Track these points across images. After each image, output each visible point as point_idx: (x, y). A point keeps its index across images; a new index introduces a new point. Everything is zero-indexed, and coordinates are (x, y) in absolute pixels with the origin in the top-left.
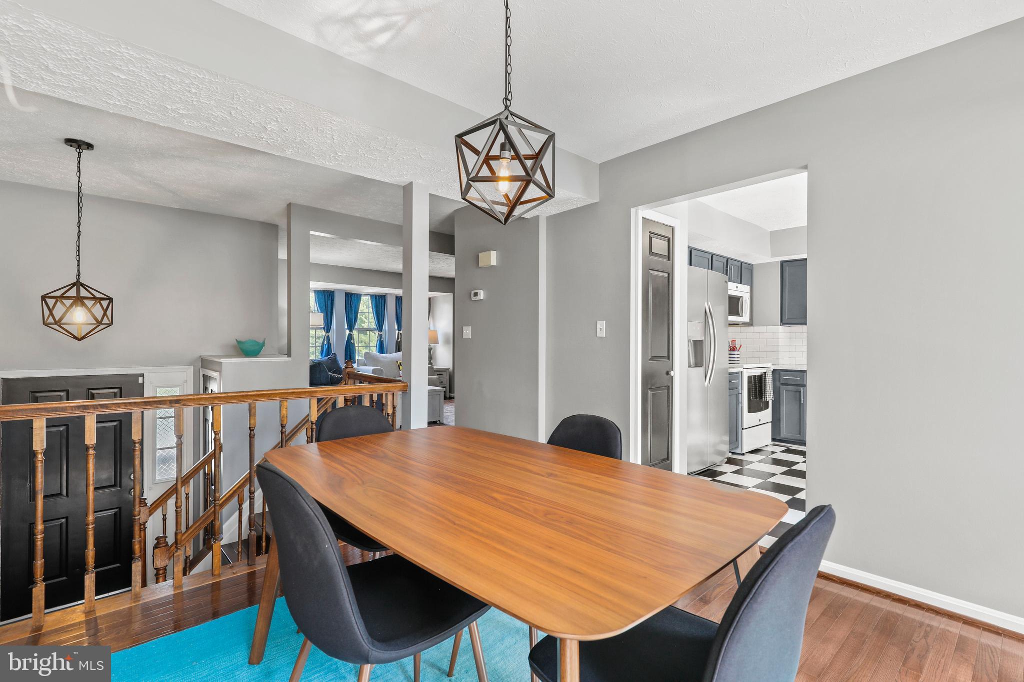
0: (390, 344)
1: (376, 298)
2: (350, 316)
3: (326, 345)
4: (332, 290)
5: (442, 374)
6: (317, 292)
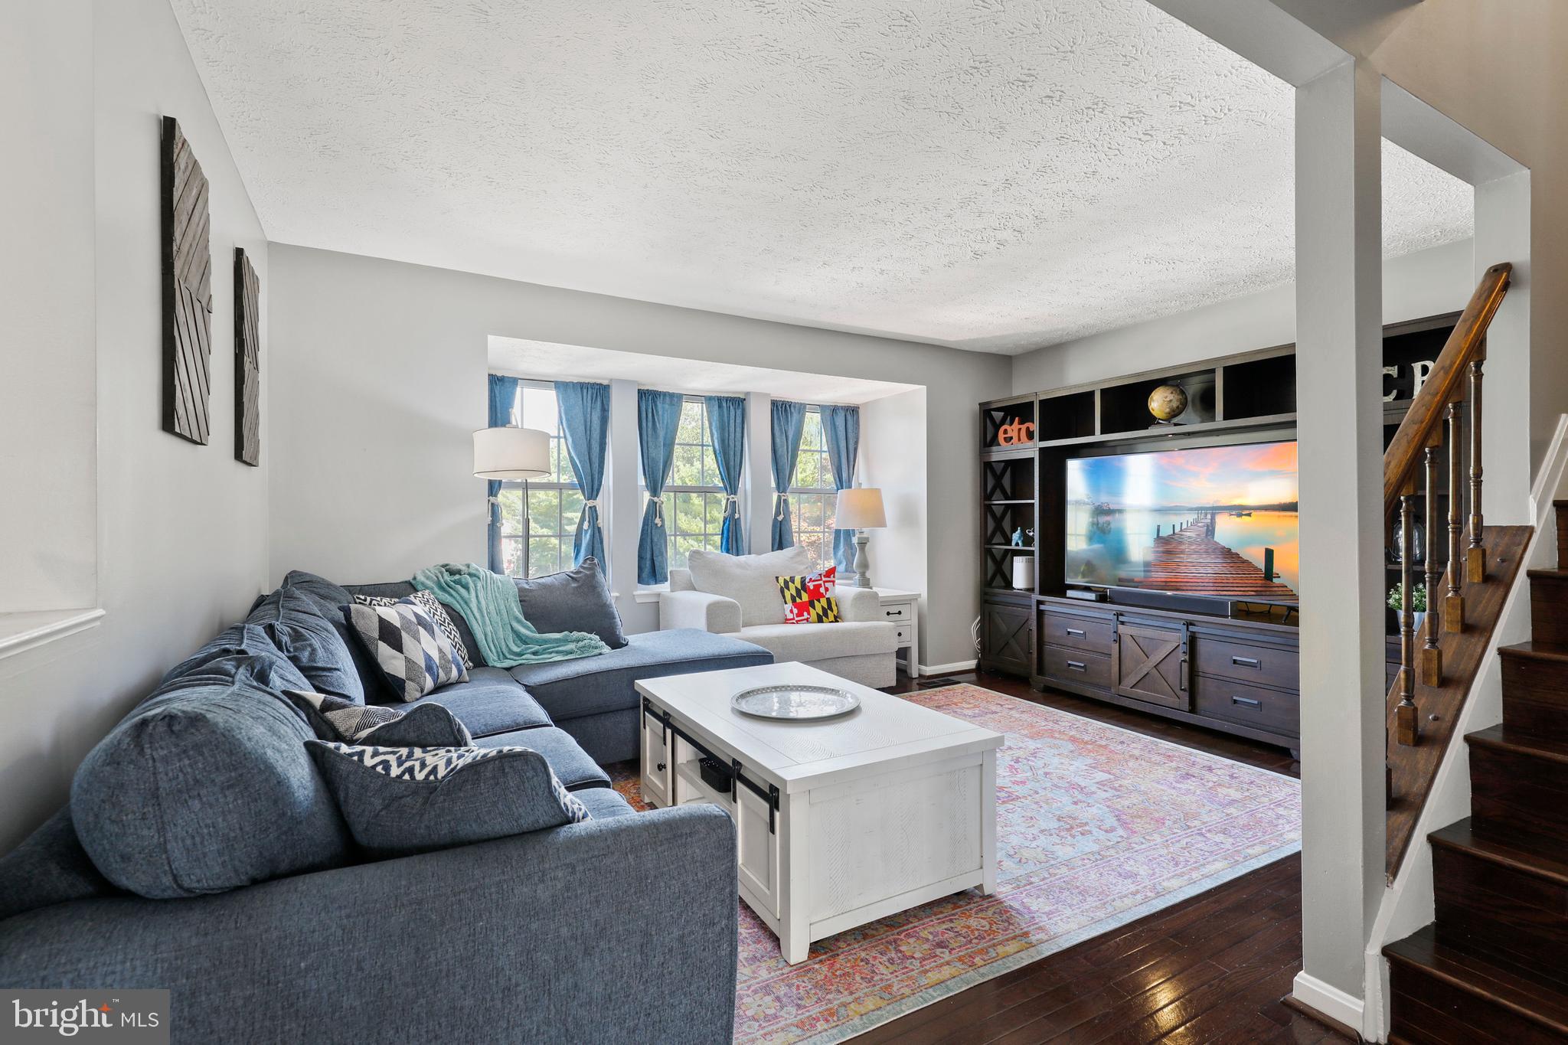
0: (757, 526)
1: (720, 407)
2: (653, 453)
3: (586, 531)
4: (605, 382)
5: (900, 613)
6: (562, 386)
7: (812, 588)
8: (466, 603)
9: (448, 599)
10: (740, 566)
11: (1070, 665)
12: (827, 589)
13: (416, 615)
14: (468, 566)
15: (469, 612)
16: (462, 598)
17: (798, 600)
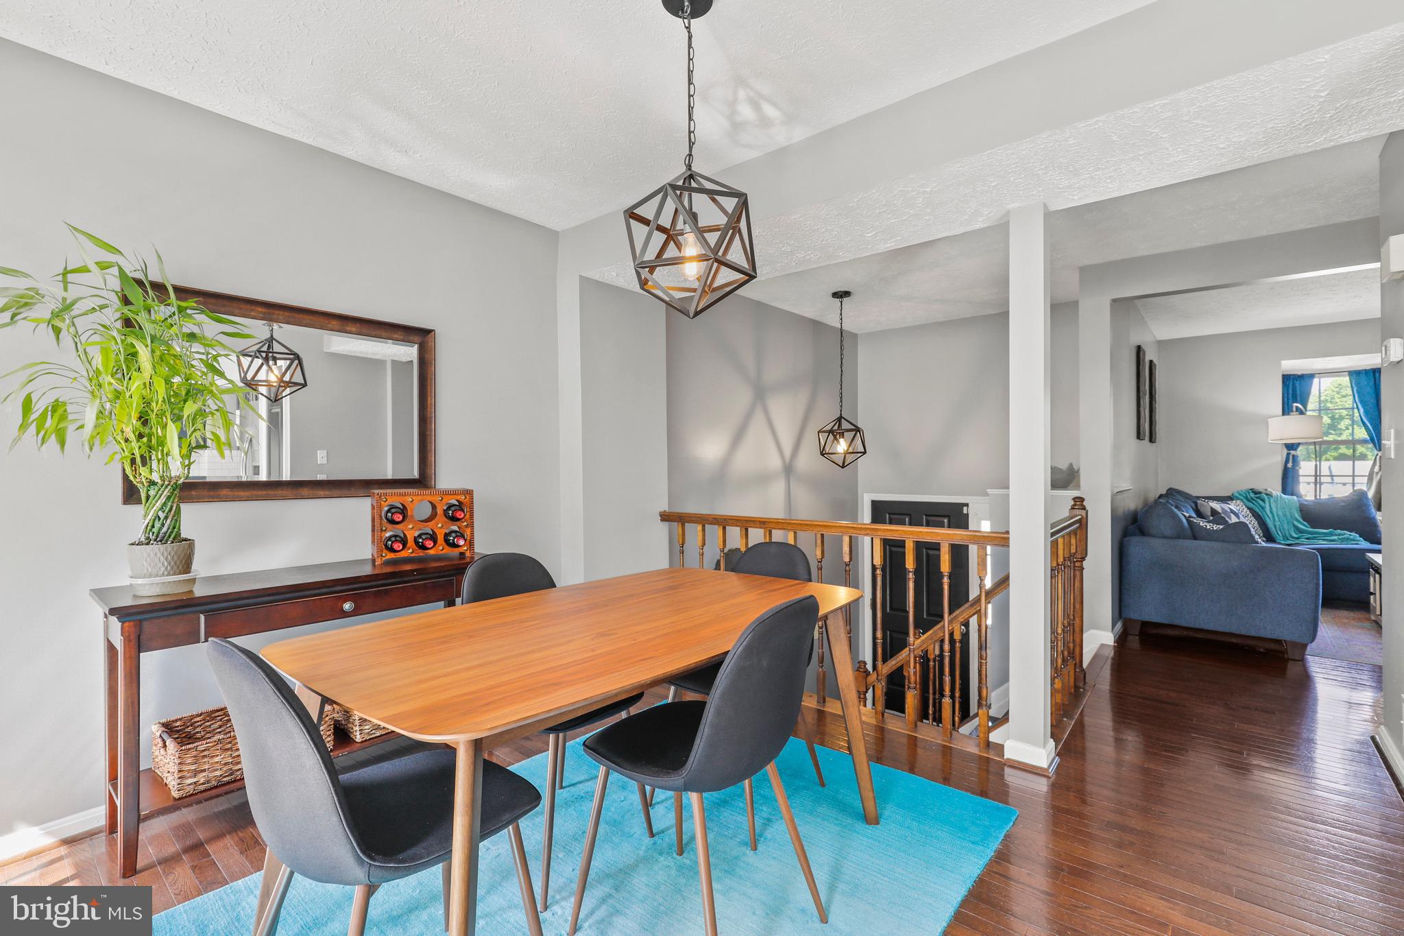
8: (1263, 508)
13: (1230, 509)
14: (1266, 490)
15: (1264, 513)
16: (1261, 506)
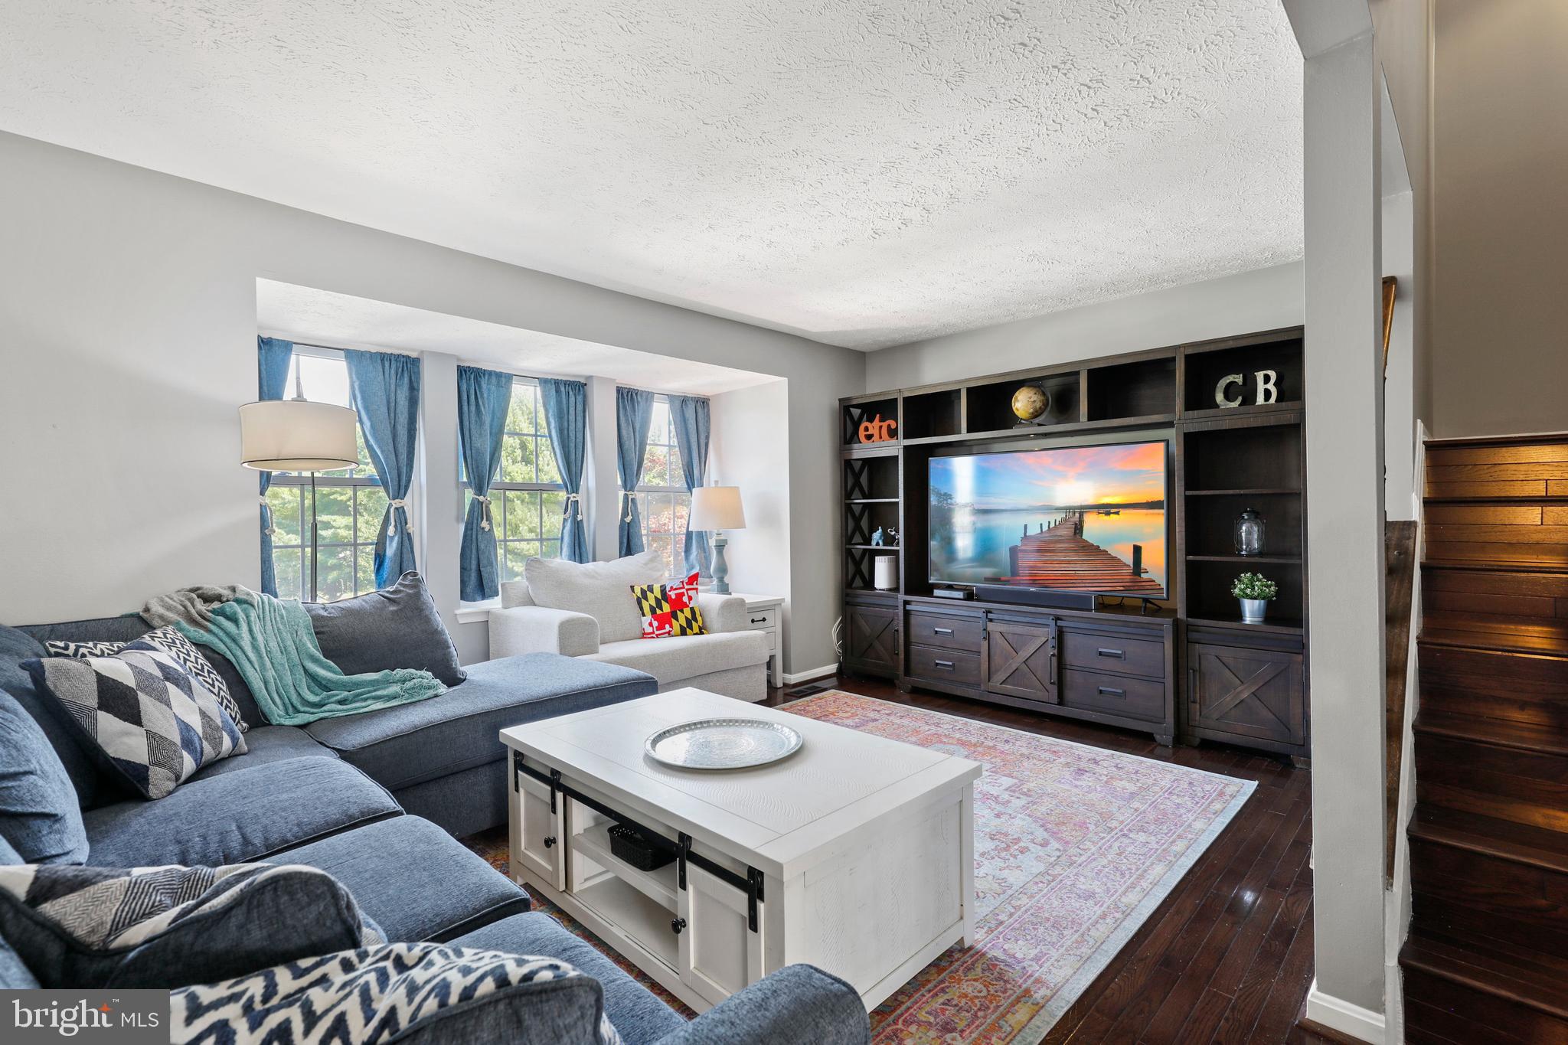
0: (604, 532)
1: (558, 391)
2: (477, 443)
3: (392, 538)
4: (414, 355)
5: (764, 620)
6: (354, 356)
7: (673, 597)
8: (234, 640)
9: (206, 637)
10: (587, 575)
11: (937, 664)
12: (690, 598)
13: (161, 666)
14: (233, 589)
15: (239, 653)
16: (228, 634)
17: (659, 612)
